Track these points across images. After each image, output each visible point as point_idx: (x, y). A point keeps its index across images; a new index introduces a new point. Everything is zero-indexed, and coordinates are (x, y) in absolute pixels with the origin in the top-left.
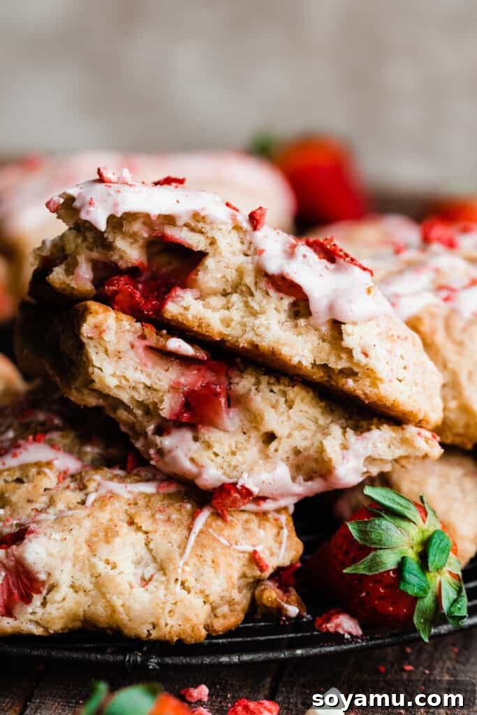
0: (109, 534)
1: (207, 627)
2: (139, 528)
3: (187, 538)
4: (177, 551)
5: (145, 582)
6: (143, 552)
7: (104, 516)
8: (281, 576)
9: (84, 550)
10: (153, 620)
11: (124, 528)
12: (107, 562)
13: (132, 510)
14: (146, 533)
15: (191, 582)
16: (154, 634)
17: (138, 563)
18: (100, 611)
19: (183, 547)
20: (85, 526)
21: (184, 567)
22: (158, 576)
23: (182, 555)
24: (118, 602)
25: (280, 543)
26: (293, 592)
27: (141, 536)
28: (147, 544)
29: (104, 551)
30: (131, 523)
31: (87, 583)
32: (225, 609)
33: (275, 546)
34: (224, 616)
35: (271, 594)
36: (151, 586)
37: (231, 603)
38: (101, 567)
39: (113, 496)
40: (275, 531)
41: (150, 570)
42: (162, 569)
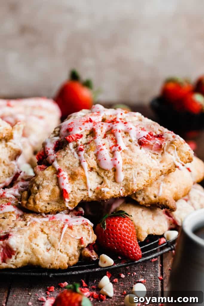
0: (36, 236)
1: (68, 264)
2: (45, 233)
3: (61, 236)
4: (57, 240)
5: (48, 250)
6: (47, 241)
7: (34, 229)
8: (90, 247)
9: (28, 241)
10: (51, 262)
11: (40, 233)
12: (36, 244)
13: (42, 227)
14: (47, 234)
15: (63, 250)
16: (52, 267)
17: (45, 244)
18: (34, 260)
19: (59, 239)
20: (28, 232)
21: (60, 245)
22: (52, 248)
23: (59, 241)
24: (40, 257)
25: (89, 236)
26: (94, 251)
27: (46, 236)
28: (48, 238)
29: (34, 241)
30: (42, 231)
31: (29, 251)
32: (73, 258)
33: (88, 237)
34: (73, 260)
35: (87, 252)
36: (50, 251)
37: (75, 256)
38: (34, 246)
39: (36, 222)
40: (87, 232)
41: (49, 246)
42: (53, 246)
